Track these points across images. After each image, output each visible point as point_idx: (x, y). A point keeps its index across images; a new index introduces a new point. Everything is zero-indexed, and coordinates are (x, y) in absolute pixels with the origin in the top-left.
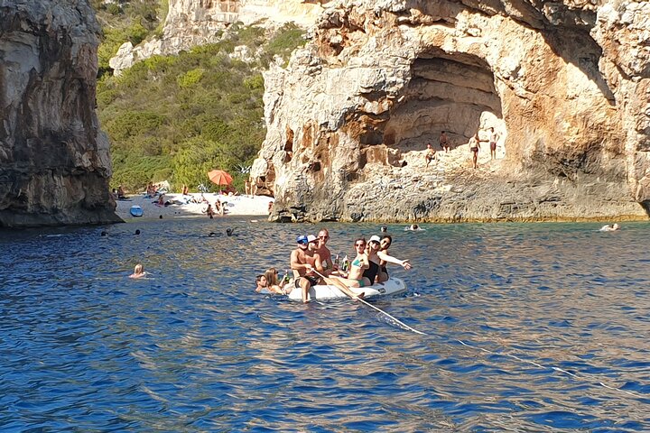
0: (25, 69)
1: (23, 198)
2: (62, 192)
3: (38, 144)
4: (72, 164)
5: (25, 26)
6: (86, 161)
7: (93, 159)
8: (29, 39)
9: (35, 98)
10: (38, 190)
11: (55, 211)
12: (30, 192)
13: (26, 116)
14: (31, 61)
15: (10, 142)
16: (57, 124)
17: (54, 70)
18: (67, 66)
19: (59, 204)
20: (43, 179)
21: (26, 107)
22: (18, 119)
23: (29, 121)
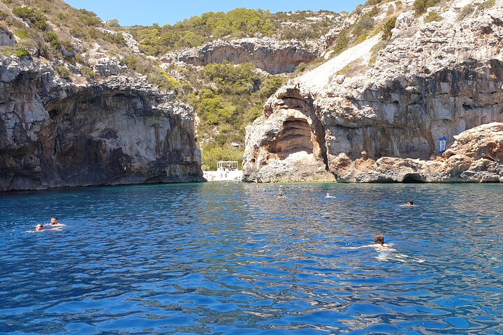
0: (166, 129)
1: (165, 172)
2: (179, 170)
3: (170, 154)
4: (182, 160)
5: (162, 115)
6: (189, 159)
7: (192, 158)
8: (165, 119)
9: (171, 139)
10: (171, 169)
11: (177, 176)
12: (167, 170)
13: (167, 144)
14: (168, 126)
15: (161, 153)
16: (179, 147)
17: (176, 129)
18: (180, 128)
19: (178, 174)
20: (172, 166)
21: (167, 141)
22: (164, 146)
23: (169, 146)
